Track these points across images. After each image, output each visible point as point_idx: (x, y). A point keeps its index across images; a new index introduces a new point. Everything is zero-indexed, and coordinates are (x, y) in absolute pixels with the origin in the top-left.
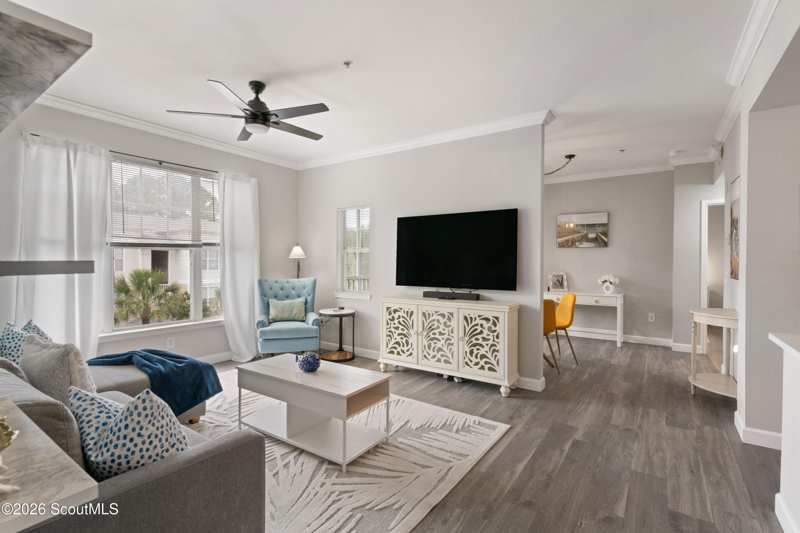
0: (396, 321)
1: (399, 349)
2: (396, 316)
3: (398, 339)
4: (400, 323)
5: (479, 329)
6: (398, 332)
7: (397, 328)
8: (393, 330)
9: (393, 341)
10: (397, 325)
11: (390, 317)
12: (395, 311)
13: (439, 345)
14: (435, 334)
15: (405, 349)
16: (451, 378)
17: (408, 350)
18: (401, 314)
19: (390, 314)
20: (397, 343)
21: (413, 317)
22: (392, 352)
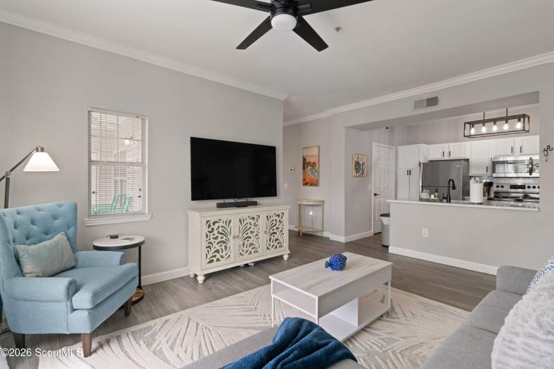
0: (215, 232)
1: (218, 256)
2: (215, 227)
3: (218, 247)
4: (219, 233)
5: (274, 222)
6: (217, 241)
7: (216, 238)
8: (212, 240)
9: (213, 250)
10: (216, 235)
11: (210, 230)
12: (214, 223)
13: (251, 241)
14: (247, 234)
15: (223, 254)
16: (247, 265)
17: (226, 254)
18: (221, 224)
19: (209, 226)
20: (217, 251)
21: (231, 224)
22: (211, 261)
